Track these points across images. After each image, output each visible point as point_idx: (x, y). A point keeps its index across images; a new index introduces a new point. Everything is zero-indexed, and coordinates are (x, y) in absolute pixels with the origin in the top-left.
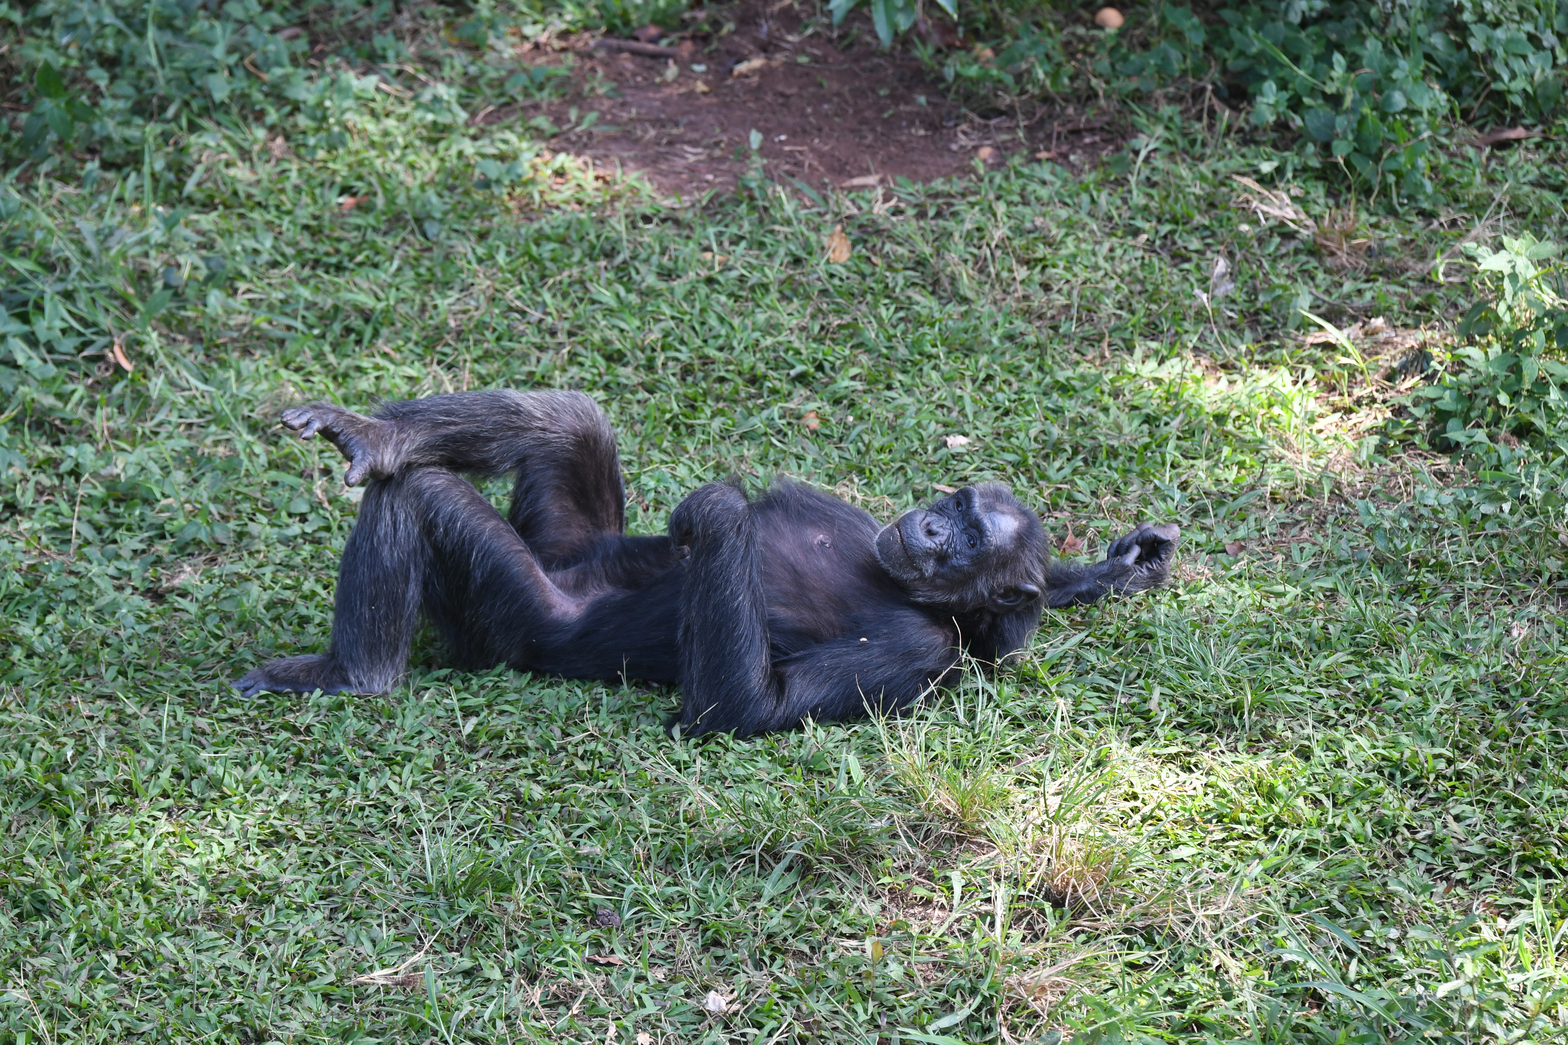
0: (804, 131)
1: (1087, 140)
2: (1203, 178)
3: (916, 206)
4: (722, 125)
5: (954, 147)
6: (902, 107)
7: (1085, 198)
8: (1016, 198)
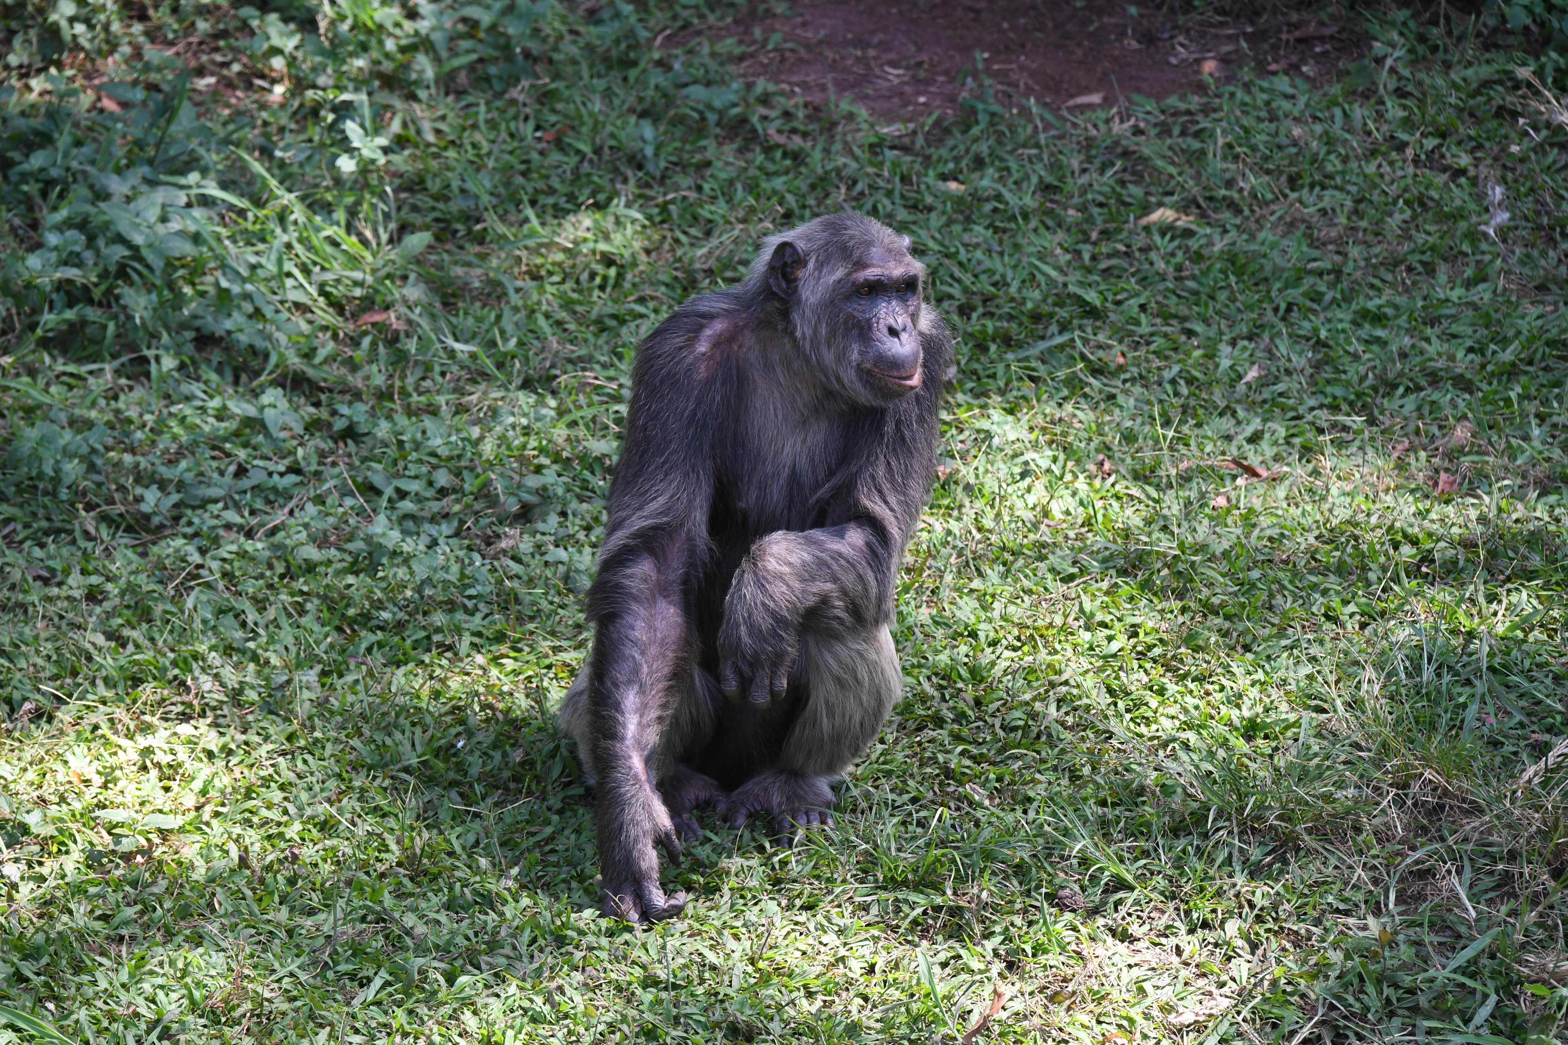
0: (1007, 48)
1: (1318, 49)
2: (1455, 86)
3: (1155, 125)
4: (916, 44)
5: (1174, 61)
6: (1106, 19)
7: (1338, 112)
8: (1263, 114)
